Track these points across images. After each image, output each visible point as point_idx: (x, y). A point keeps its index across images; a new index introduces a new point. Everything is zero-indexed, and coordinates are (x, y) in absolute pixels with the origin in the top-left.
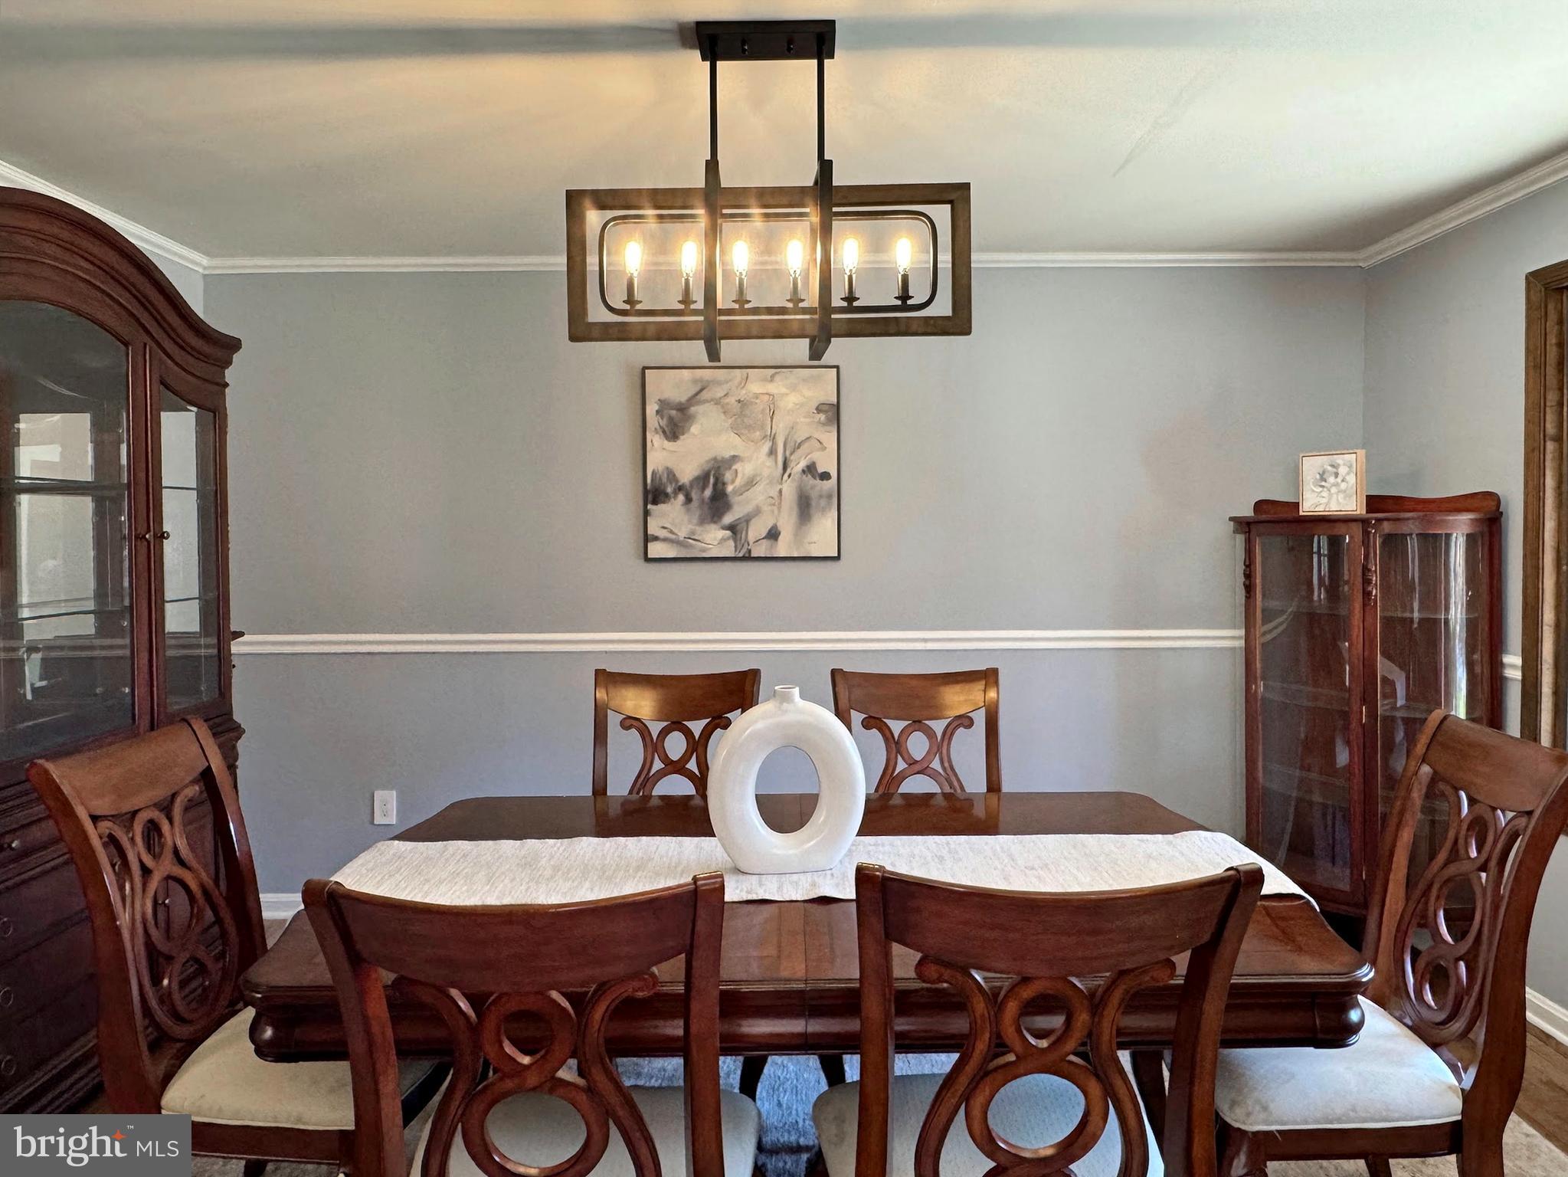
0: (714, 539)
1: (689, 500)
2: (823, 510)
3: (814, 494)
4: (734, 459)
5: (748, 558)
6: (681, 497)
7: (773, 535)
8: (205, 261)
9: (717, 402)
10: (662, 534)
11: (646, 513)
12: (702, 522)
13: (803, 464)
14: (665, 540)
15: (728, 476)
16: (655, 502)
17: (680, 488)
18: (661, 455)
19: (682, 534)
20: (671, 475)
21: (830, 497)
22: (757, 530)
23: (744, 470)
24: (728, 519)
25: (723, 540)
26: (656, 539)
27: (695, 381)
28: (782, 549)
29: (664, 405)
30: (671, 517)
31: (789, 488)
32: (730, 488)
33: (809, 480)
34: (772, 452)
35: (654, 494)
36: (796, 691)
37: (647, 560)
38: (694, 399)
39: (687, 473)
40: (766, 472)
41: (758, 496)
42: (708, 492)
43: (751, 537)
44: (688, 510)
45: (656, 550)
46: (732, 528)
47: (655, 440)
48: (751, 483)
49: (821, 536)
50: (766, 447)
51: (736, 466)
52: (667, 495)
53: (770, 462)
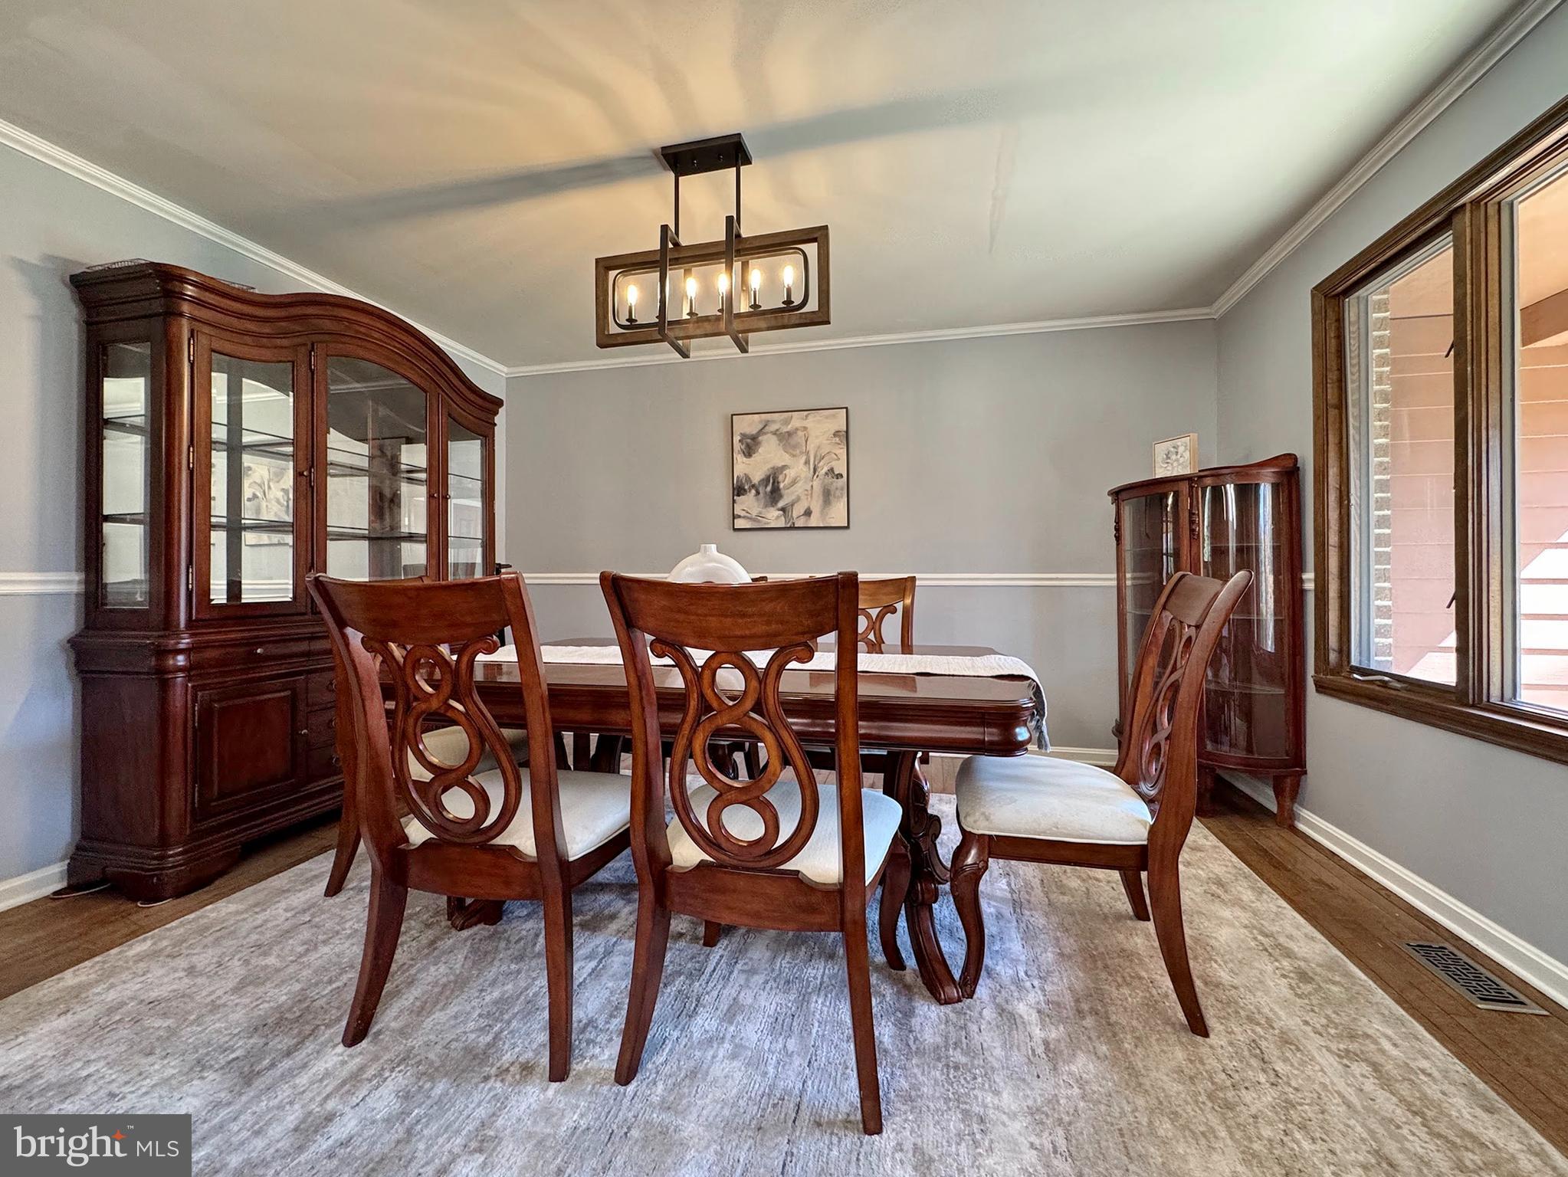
0: (773, 517)
1: (758, 493)
2: (838, 497)
3: (833, 488)
4: (784, 467)
5: (793, 528)
6: (753, 491)
7: (808, 513)
8: (505, 369)
9: (774, 433)
10: (743, 514)
11: (734, 501)
12: (766, 506)
13: (825, 469)
14: (744, 517)
15: (781, 478)
16: (738, 495)
17: (753, 486)
18: (743, 466)
19: (754, 513)
20: (748, 479)
21: (842, 489)
22: (798, 510)
23: (790, 474)
24: (781, 504)
25: (778, 517)
26: (739, 517)
27: (762, 421)
28: (813, 522)
29: (744, 436)
30: (748, 503)
31: (816, 483)
32: (782, 486)
33: (829, 480)
34: (807, 462)
35: (739, 490)
37: (735, 530)
38: (761, 432)
39: (756, 478)
40: (803, 476)
41: (799, 489)
42: (769, 488)
43: (795, 516)
44: (758, 500)
45: (740, 523)
46: (783, 509)
47: (739, 458)
48: (794, 482)
49: (837, 515)
50: (804, 458)
51: (786, 472)
52: (745, 490)
53: (805, 469)
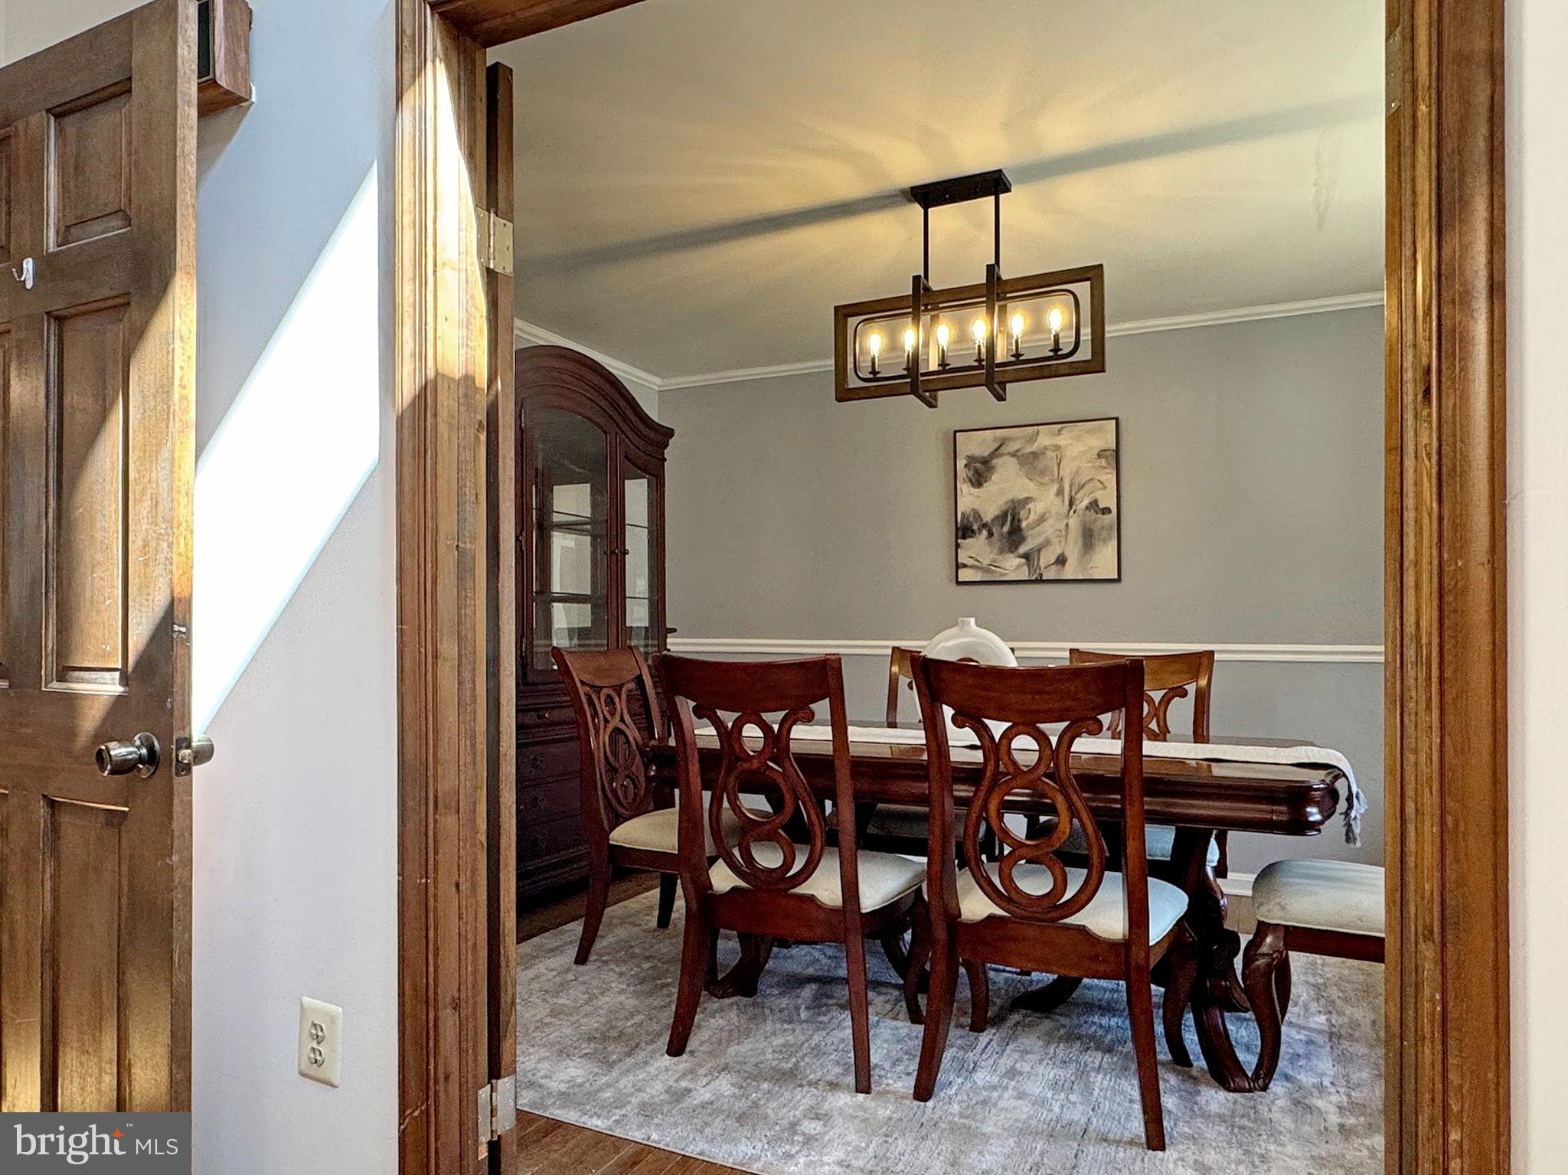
0: (1012, 566)
1: (991, 534)
2: (1105, 541)
3: (1096, 528)
4: (1028, 500)
5: (1040, 581)
6: (985, 533)
7: (1061, 561)
8: (658, 381)
9: (1014, 455)
10: (970, 562)
11: (957, 546)
12: (1001, 552)
13: (1086, 502)
14: (972, 567)
15: (1023, 514)
16: (964, 538)
17: (985, 525)
18: (969, 499)
19: (986, 562)
20: (977, 515)
21: (1111, 528)
22: (1047, 557)
23: (1037, 508)
24: (1022, 549)
25: (1019, 566)
26: (965, 566)
27: (995, 439)
28: (1069, 572)
29: (971, 460)
30: (976, 548)
31: (1074, 522)
32: (1024, 524)
33: (1092, 515)
34: (1060, 493)
35: (964, 531)
36: (972, 620)
37: (958, 583)
38: (996, 453)
39: (989, 513)
40: (1054, 510)
41: (1049, 529)
42: (1006, 529)
43: (1042, 563)
44: (990, 544)
45: (965, 575)
46: (1026, 556)
47: (964, 488)
48: (1042, 519)
49: (1104, 562)
50: (1055, 487)
51: (1031, 506)
52: (973, 531)
53: (1057, 501)
